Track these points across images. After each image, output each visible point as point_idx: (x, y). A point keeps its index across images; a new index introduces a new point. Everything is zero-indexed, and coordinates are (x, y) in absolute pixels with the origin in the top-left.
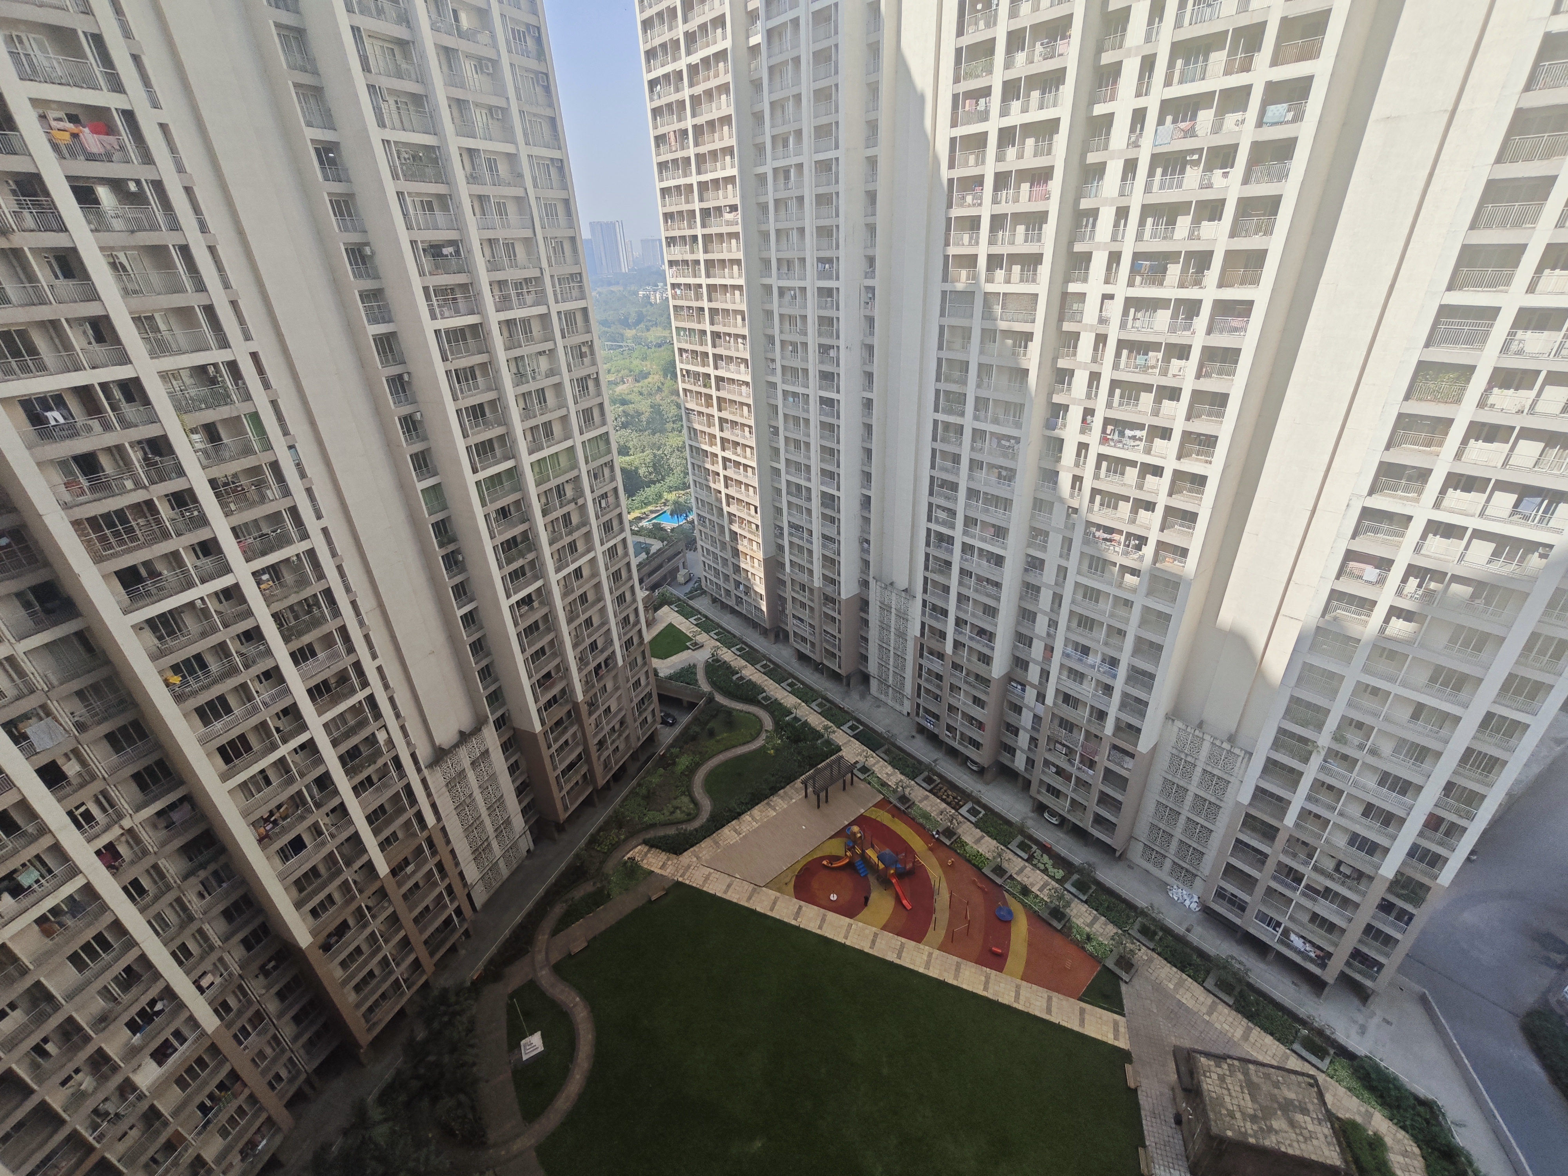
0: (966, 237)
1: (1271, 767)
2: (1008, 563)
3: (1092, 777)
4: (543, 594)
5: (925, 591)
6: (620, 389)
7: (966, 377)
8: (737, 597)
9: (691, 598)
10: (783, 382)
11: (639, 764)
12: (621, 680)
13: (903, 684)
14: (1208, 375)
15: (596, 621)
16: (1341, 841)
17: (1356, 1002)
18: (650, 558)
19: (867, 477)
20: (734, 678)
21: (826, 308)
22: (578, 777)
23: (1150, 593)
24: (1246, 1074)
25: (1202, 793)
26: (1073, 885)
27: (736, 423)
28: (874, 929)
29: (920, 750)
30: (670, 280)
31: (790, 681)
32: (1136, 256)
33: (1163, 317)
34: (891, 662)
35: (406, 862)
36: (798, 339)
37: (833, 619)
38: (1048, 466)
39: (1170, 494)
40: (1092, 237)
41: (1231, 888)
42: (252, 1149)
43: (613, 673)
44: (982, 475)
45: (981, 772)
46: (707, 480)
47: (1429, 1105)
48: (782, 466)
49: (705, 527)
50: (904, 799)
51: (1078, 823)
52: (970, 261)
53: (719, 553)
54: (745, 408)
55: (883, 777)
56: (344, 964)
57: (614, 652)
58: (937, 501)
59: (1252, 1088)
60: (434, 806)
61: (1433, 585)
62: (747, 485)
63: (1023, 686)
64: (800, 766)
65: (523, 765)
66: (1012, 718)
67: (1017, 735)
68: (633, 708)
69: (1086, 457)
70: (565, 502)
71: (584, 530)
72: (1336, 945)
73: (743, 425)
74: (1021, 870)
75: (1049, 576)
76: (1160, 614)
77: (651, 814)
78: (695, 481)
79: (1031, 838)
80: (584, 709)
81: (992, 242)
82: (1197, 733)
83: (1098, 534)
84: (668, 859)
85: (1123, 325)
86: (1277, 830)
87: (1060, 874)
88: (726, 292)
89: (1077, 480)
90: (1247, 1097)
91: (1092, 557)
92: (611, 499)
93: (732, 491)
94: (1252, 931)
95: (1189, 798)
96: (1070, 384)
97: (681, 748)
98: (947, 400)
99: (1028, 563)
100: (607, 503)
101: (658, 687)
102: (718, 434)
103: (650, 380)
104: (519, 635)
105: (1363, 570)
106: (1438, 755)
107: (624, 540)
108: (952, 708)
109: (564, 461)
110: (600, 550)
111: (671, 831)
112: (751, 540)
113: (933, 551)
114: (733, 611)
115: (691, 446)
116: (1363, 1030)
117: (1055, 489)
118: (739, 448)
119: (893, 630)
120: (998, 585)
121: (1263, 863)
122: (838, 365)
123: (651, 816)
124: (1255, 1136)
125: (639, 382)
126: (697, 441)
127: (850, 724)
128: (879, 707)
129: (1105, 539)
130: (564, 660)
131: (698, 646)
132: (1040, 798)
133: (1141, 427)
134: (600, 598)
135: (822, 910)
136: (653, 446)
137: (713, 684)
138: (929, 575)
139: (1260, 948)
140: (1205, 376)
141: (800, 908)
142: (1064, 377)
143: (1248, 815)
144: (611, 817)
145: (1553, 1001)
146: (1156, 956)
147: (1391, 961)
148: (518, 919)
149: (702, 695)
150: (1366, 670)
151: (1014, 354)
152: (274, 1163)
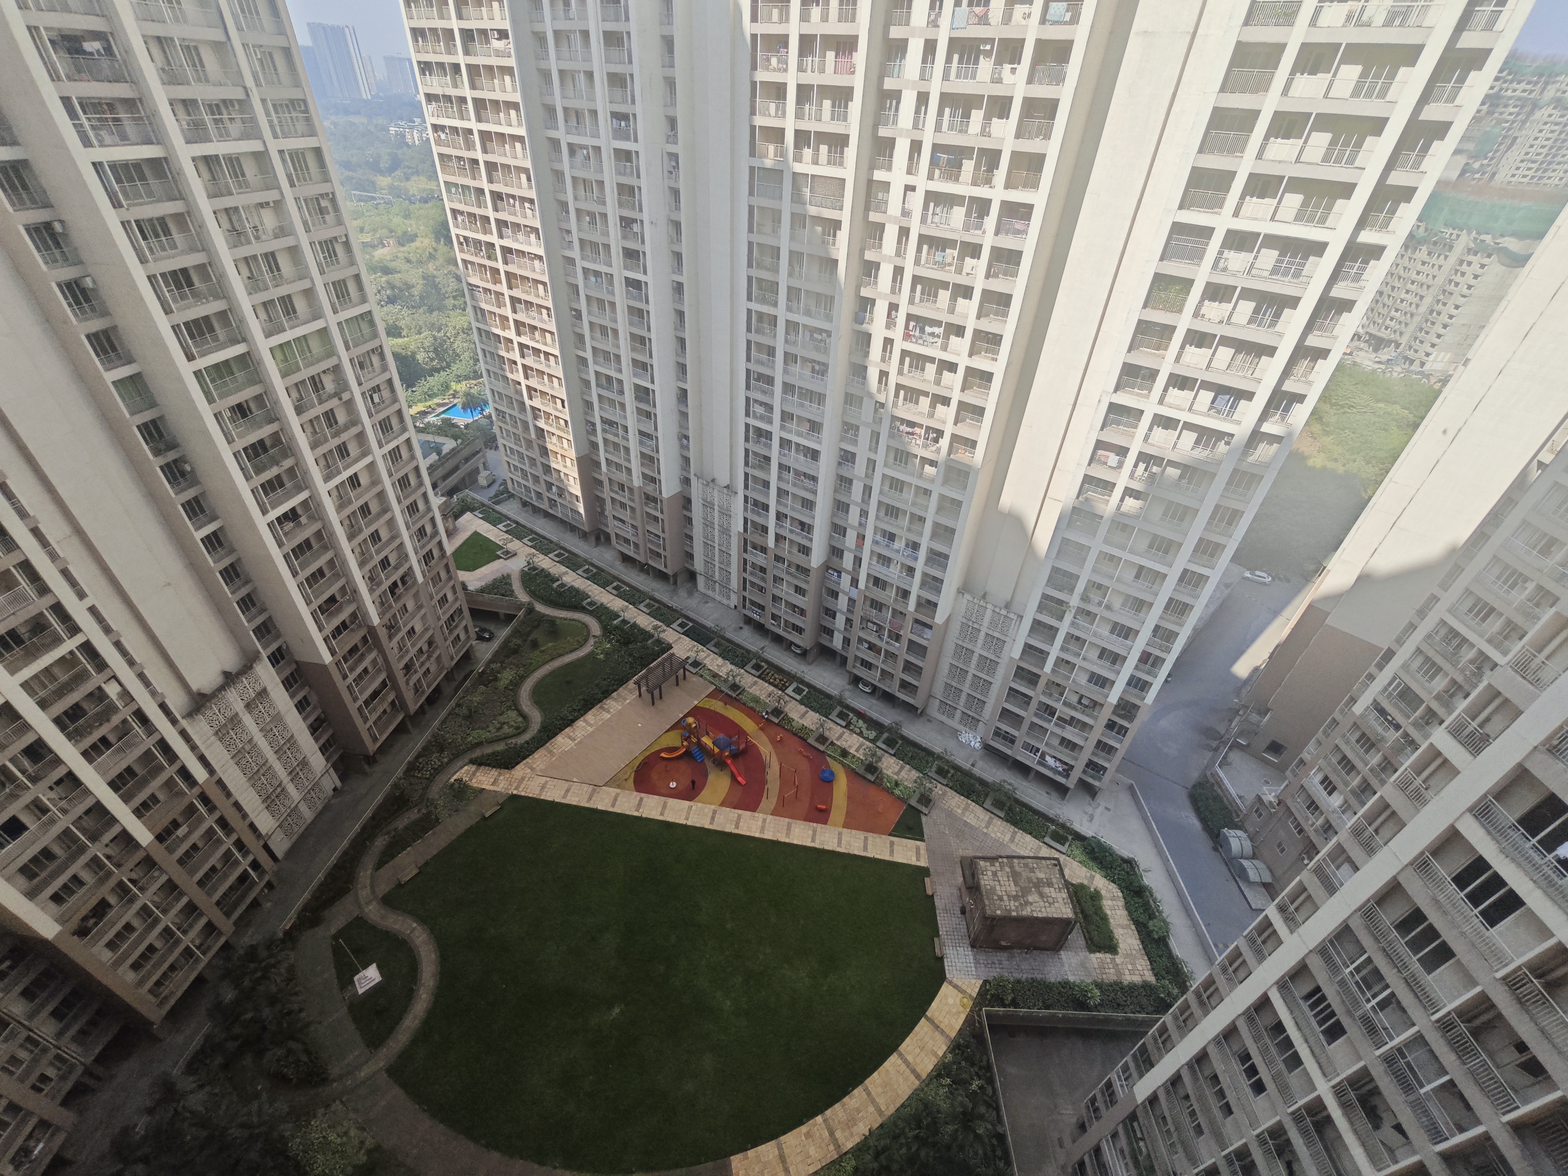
0: (773, 107)
1: (1037, 626)
2: (823, 457)
3: (898, 649)
4: (311, 507)
5: (746, 487)
6: (380, 253)
7: (778, 264)
8: (550, 500)
9: (497, 503)
10: (583, 259)
11: (455, 684)
12: (423, 599)
13: (729, 579)
14: (996, 276)
15: (384, 535)
16: (1083, 679)
17: (1088, 798)
18: (443, 459)
19: (682, 368)
20: (555, 585)
21: (624, 174)
22: (386, 705)
23: (946, 482)
24: (1012, 867)
25: (985, 654)
26: (884, 743)
27: (531, 304)
28: (713, 807)
29: (749, 640)
30: (430, 120)
31: (615, 584)
32: (936, 147)
33: (959, 214)
34: (717, 558)
35: (175, 824)
36: (596, 208)
37: (656, 519)
38: (857, 360)
39: (963, 390)
40: (895, 122)
41: (1005, 727)
42: (26, 1156)
43: (413, 591)
44: (796, 369)
45: (804, 654)
46: (503, 370)
47: (1130, 863)
48: (588, 355)
49: (505, 423)
50: (735, 687)
51: (887, 689)
52: (778, 135)
53: (525, 452)
54: (540, 287)
55: (714, 668)
56: (111, 945)
57: (410, 568)
58: (754, 395)
59: (1015, 876)
60: (202, 759)
61: (1155, 469)
62: (550, 376)
63: (839, 573)
64: (631, 668)
65: (314, 699)
66: (829, 603)
67: (834, 618)
68: (441, 627)
69: (891, 353)
70: (324, 397)
71: (354, 431)
72: (1076, 759)
73: (540, 306)
74: (840, 736)
75: (860, 468)
76: (953, 500)
77: (475, 733)
78: (488, 371)
79: (848, 707)
80: (383, 633)
81: (799, 115)
82: (982, 603)
83: (902, 428)
84: (500, 775)
85: (923, 220)
86: (1039, 676)
87: (872, 734)
88: (504, 142)
89: (884, 375)
90: (1012, 884)
91: (897, 450)
92: (386, 393)
93: (533, 382)
94: (1019, 758)
95: (975, 658)
96: (876, 277)
97: (502, 662)
98: (760, 288)
99: (841, 457)
100: (381, 397)
101: (468, 602)
102: (511, 316)
103: (417, 243)
104: (286, 557)
105: (1108, 457)
106: (1151, 605)
107: (408, 441)
108: (776, 599)
109: (316, 346)
110: (378, 454)
111: (500, 747)
112: (560, 437)
113: (751, 446)
114: (547, 515)
115: (479, 329)
116: (1091, 818)
117: (863, 384)
118: (537, 333)
119: (716, 526)
120: (814, 479)
121: (1028, 704)
122: (643, 242)
123: (475, 735)
124: (1016, 911)
125: (403, 245)
126: (486, 324)
127: (680, 621)
128: (707, 602)
129: (908, 433)
130: (350, 581)
131: (510, 555)
132: (855, 671)
133: (938, 323)
134: (386, 509)
135: (663, 798)
136: (432, 327)
137: (532, 593)
138: (750, 471)
139: (1023, 769)
140: (993, 277)
141: (641, 799)
142: (870, 269)
143: (1019, 667)
144: (430, 741)
145: (1208, 773)
146: (948, 789)
147: (1111, 765)
148: (333, 860)
149: (520, 606)
150: (1106, 541)
151: (823, 242)
152: (58, 1163)
